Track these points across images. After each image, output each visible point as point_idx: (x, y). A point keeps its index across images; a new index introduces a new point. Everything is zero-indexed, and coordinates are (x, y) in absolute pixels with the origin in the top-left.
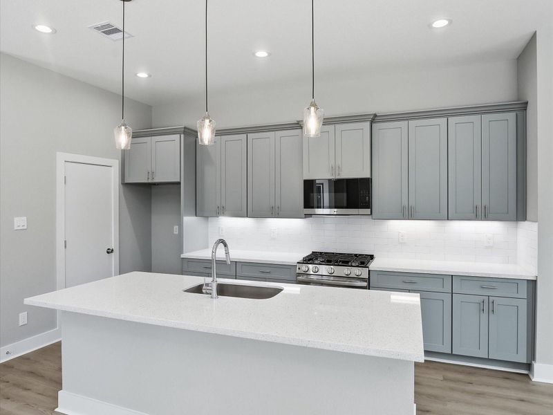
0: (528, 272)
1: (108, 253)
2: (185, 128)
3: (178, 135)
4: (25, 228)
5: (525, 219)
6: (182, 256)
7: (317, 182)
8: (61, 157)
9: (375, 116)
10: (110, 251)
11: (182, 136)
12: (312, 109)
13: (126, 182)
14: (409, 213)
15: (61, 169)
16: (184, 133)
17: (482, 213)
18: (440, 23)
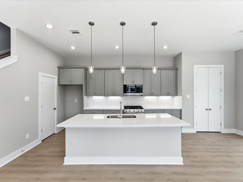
0: (179, 107)
1: (54, 109)
2: (85, 67)
3: (82, 69)
4: (29, 100)
5: (177, 96)
6: (84, 109)
7: (127, 86)
8: (41, 74)
9: (144, 68)
10: (55, 109)
11: (84, 69)
12: (155, 66)
13: (60, 84)
14: (151, 94)
15: (41, 79)
16: (84, 68)
17: (168, 94)
18: (165, 47)
